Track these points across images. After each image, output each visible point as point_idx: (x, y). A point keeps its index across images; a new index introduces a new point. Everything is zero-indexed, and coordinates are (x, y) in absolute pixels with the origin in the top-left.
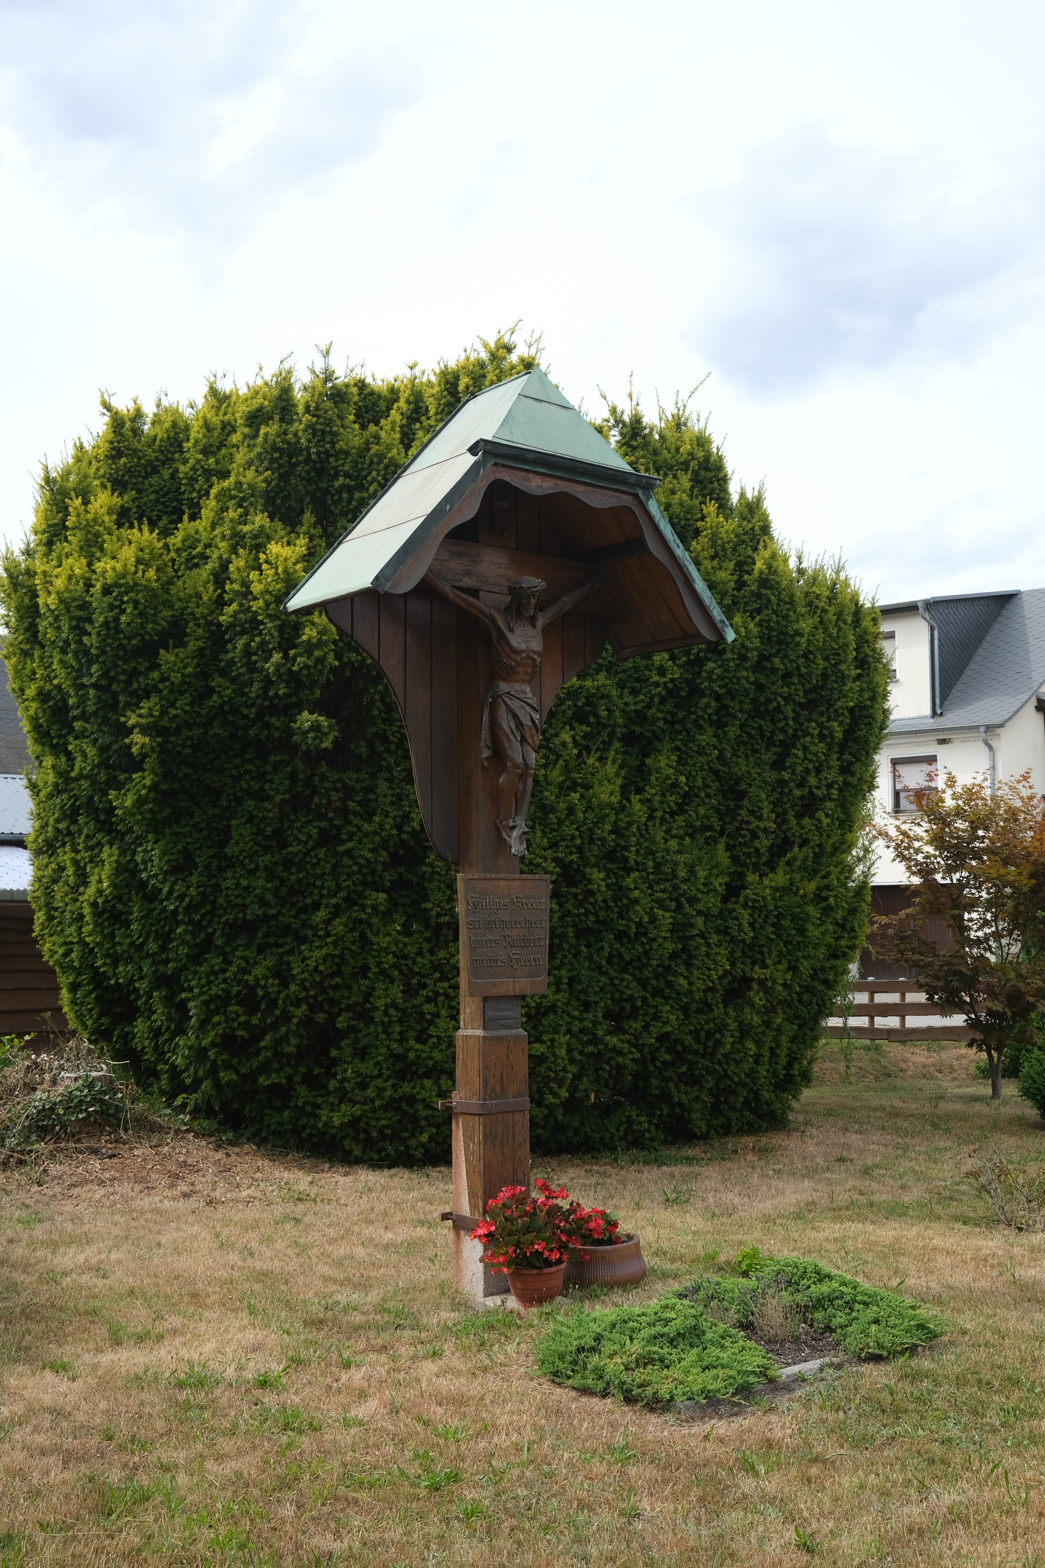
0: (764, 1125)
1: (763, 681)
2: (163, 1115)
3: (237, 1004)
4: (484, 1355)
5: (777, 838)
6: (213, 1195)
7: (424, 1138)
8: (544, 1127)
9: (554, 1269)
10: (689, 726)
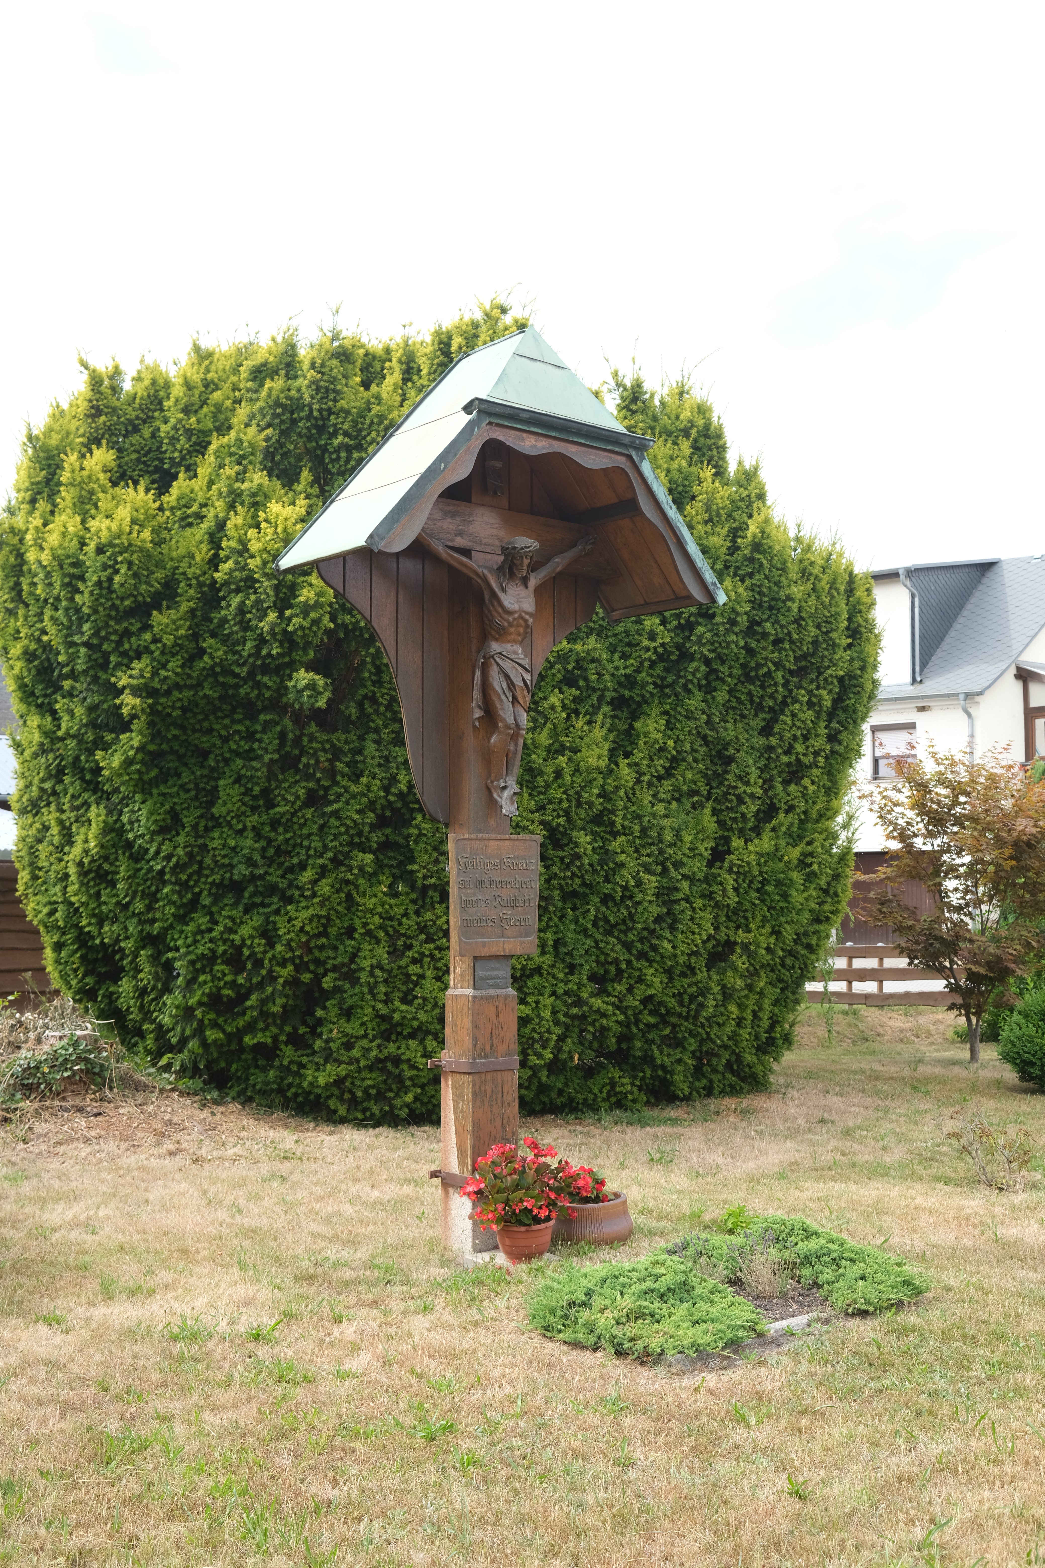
0: (746, 1087)
1: (754, 646)
2: (145, 1073)
3: (223, 963)
4: (474, 1310)
5: (763, 803)
6: (199, 1153)
7: (409, 1098)
8: (527, 1088)
9: (543, 1226)
10: (678, 689)
